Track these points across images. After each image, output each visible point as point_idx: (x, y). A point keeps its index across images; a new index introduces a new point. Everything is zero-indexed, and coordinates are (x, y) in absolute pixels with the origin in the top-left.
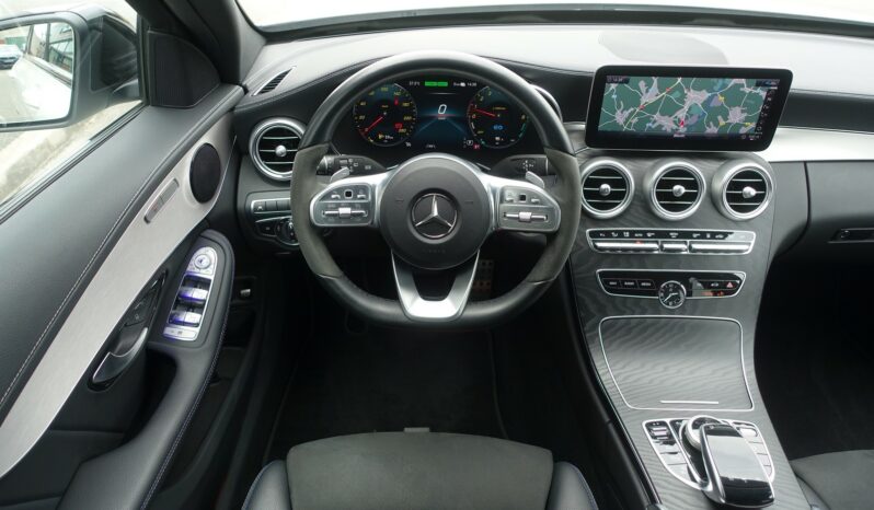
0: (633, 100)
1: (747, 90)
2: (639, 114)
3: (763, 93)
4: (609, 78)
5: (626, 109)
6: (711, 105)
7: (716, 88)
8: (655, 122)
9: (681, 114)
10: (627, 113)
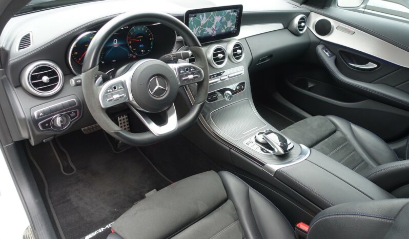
1: (231, 14)
2: (201, 29)
3: (236, 14)
4: (190, 15)
6: (222, 21)
7: (223, 14)
8: (206, 31)
9: (214, 26)
10: (197, 29)
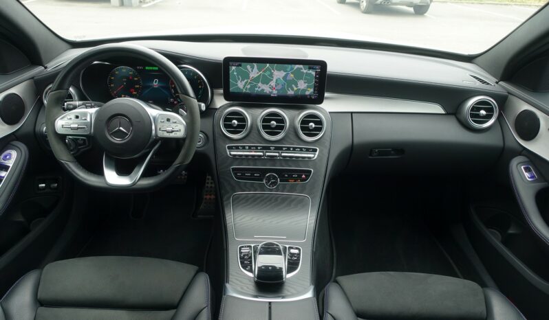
0: (245, 76)
1: (305, 71)
2: (250, 83)
3: (314, 73)
4: (231, 63)
5: (243, 80)
6: (288, 78)
7: (288, 70)
8: (259, 87)
9: (273, 83)
10: (244, 83)
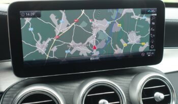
0: (48, 31)
1: (137, 17)
2: (56, 43)
3: (148, 20)
4: (22, 12)
5: (44, 39)
6: (113, 31)
7: (113, 17)
8: (72, 49)
9: (92, 40)
10: (46, 43)
